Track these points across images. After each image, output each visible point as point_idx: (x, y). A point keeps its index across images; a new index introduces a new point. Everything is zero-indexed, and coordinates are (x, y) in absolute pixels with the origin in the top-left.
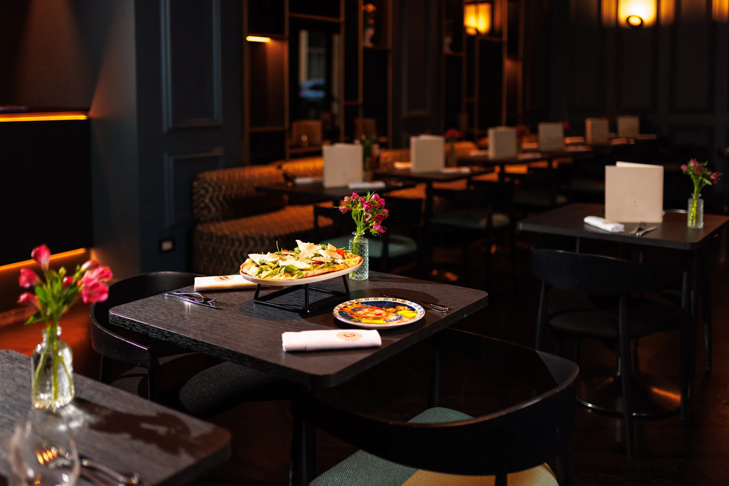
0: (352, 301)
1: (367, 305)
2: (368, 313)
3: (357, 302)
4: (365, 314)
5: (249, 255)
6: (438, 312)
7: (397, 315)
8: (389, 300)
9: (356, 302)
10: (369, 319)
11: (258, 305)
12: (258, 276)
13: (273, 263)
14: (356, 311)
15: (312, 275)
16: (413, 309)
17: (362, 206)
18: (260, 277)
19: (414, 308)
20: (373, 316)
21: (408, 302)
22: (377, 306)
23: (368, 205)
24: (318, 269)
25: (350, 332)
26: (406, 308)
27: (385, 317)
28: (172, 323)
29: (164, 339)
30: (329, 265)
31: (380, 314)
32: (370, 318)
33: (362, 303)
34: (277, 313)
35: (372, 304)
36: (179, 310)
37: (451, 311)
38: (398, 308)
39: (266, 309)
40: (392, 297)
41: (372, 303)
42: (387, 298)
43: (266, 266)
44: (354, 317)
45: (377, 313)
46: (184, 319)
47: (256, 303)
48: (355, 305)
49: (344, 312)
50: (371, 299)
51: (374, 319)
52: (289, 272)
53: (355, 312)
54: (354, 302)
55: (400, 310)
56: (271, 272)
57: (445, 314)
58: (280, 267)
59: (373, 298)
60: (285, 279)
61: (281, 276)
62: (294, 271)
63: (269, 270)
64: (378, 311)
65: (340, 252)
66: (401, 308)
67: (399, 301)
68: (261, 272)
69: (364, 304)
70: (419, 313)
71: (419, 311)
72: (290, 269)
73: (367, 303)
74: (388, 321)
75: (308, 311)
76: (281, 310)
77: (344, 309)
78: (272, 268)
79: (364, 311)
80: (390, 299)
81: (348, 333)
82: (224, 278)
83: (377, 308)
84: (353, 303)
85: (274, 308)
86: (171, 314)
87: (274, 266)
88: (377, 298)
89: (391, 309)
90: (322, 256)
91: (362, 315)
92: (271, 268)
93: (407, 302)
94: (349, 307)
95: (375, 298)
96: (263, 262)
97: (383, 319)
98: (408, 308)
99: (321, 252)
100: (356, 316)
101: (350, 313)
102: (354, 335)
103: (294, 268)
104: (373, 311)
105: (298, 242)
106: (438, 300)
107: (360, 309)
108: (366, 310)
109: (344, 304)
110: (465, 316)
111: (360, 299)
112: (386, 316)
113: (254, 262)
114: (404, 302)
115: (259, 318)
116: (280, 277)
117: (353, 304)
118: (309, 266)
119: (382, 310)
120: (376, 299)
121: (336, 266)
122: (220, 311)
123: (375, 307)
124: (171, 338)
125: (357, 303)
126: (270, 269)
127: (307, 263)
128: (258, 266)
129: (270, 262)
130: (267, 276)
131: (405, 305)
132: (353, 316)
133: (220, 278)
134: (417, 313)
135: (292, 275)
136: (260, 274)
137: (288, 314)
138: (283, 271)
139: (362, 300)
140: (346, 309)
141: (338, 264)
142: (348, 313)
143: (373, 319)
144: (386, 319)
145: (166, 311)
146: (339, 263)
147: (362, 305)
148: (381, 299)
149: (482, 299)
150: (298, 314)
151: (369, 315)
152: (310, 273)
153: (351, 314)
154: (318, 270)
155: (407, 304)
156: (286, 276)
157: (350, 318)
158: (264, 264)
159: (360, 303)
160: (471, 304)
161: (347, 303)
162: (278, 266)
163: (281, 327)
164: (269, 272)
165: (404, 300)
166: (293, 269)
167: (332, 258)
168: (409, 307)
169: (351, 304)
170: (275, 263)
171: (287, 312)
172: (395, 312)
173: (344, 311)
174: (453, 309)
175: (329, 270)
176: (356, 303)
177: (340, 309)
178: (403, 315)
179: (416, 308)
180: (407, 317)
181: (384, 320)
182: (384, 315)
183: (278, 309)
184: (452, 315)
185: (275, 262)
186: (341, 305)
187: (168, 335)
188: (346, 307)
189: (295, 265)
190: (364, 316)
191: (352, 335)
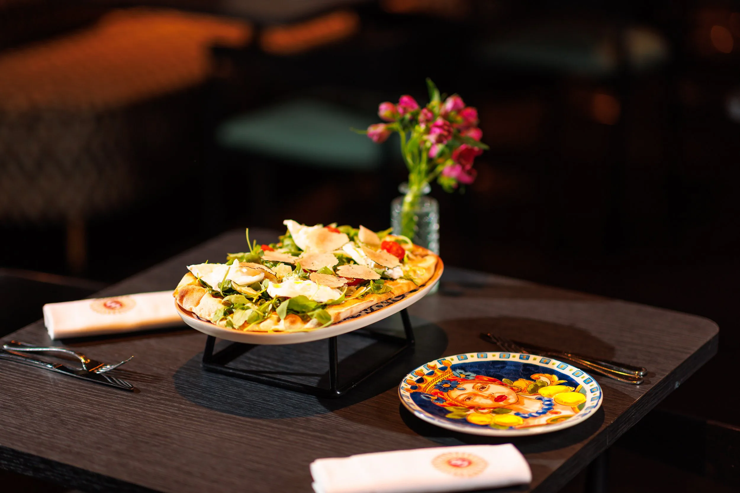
0: (431, 364)
1: (466, 371)
2: (476, 395)
3: (443, 366)
4: (469, 399)
5: (189, 268)
6: (623, 382)
7: (540, 399)
8: (511, 359)
9: (439, 366)
10: (482, 413)
11: (213, 376)
12: (224, 322)
13: (249, 286)
14: (446, 390)
15: (348, 314)
16: (571, 383)
17: (428, 131)
18: (230, 324)
19: (572, 380)
20: (489, 402)
21: (557, 363)
22: (488, 375)
23: (444, 130)
24: (357, 298)
25: (457, 453)
26: (555, 378)
27: (515, 406)
28: (40, 434)
29: (30, 474)
30: (378, 288)
31: (501, 398)
32: (484, 409)
33: (454, 368)
34: (267, 398)
35: (477, 369)
36: (41, 397)
37: (651, 379)
38: (538, 379)
39: (237, 386)
40: (516, 351)
41: (476, 367)
42: (506, 354)
43: (238, 298)
44: (447, 408)
45: (496, 395)
46: (63, 422)
47: (209, 370)
48: (439, 374)
49: (420, 393)
50: (472, 356)
51: (494, 412)
52: (297, 312)
53: (445, 394)
54: (435, 365)
55: (544, 385)
56: (255, 313)
57: (638, 387)
58: (272, 298)
59: (475, 354)
60: (290, 328)
61: (279, 320)
62: (309, 311)
63: (248, 308)
64: (496, 389)
65: (391, 247)
66: (544, 378)
67: (535, 359)
68: (229, 312)
69: (458, 371)
70: (590, 395)
71: (587, 387)
72: (298, 305)
73: (463, 367)
74: (526, 415)
75: (338, 393)
76: (272, 389)
77: (420, 387)
78: (254, 301)
79: (464, 389)
80: (514, 357)
81: (454, 456)
82: (113, 305)
83: (493, 381)
84: (434, 368)
85: (254, 384)
86: (28, 410)
87: (255, 295)
88: (483, 354)
89: (521, 383)
90: (355, 263)
91: (463, 400)
92: (251, 299)
93: (555, 364)
94: (429, 379)
95: (481, 354)
96: (230, 286)
97: (513, 412)
98: (560, 379)
99: (349, 250)
100: (451, 405)
101: (436, 398)
102: (470, 463)
103: (307, 303)
104: (483, 388)
105: (290, 224)
106: (611, 350)
107: (453, 384)
108: (469, 387)
109: (418, 374)
110: (677, 385)
111: (448, 358)
112: (518, 402)
113: (204, 284)
114: (547, 363)
115: (232, 413)
116: (276, 324)
117: (436, 371)
118: (337, 296)
119: (502, 384)
120: (482, 357)
121: (389, 284)
122: (134, 396)
123: (486, 378)
124: (49, 473)
125: (443, 369)
126: (249, 304)
127: (332, 288)
128: (216, 295)
129: (243, 286)
130: (246, 323)
131: (552, 372)
132: (444, 404)
133: (105, 305)
134: (584, 392)
135: (306, 319)
136: (229, 318)
137: (290, 398)
138: (282, 311)
139: (452, 360)
140: (423, 385)
141: (392, 279)
142: (432, 397)
143: (490, 412)
144: (521, 412)
145: (11, 400)
146: (395, 278)
147: (454, 372)
148: (494, 356)
149: (709, 343)
150: (313, 399)
151: (479, 401)
152: (344, 311)
153: (437, 400)
154: (357, 300)
155: (555, 368)
156: (293, 322)
157: (441, 412)
158: (230, 291)
159: (449, 369)
160: (690, 358)
161: (422, 371)
162: (266, 297)
163: (291, 438)
164: (248, 314)
165: (546, 359)
166: (305, 305)
167: (378, 266)
168: (562, 376)
169: (431, 370)
170: (256, 286)
171: (289, 394)
172: (534, 391)
173: (420, 391)
174: (653, 375)
175: (380, 298)
176: (440, 369)
177: (412, 388)
178: (553, 398)
179: (579, 380)
180: (565, 405)
181: (517, 414)
182: (512, 399)
183: (265, 387)
184: (654, 388)
185: (254, 283)
186: (411, 377)
187: (42, 466)
188: (421, 381)
189: (306, 294)
190: (469, 402)
191: (466, 463)
